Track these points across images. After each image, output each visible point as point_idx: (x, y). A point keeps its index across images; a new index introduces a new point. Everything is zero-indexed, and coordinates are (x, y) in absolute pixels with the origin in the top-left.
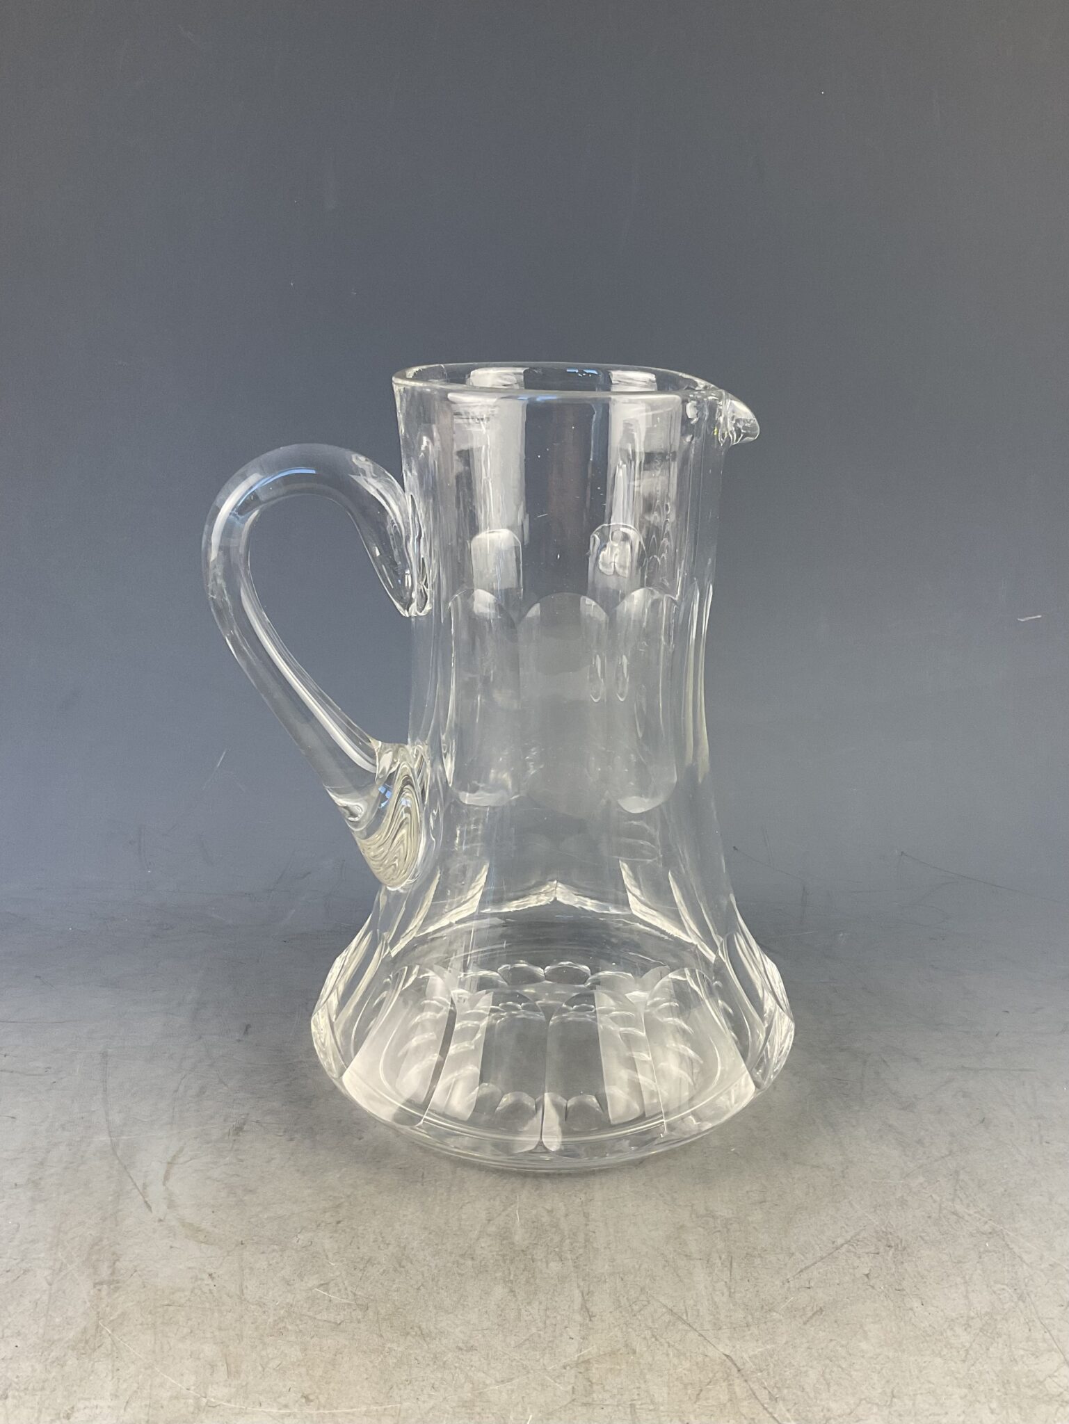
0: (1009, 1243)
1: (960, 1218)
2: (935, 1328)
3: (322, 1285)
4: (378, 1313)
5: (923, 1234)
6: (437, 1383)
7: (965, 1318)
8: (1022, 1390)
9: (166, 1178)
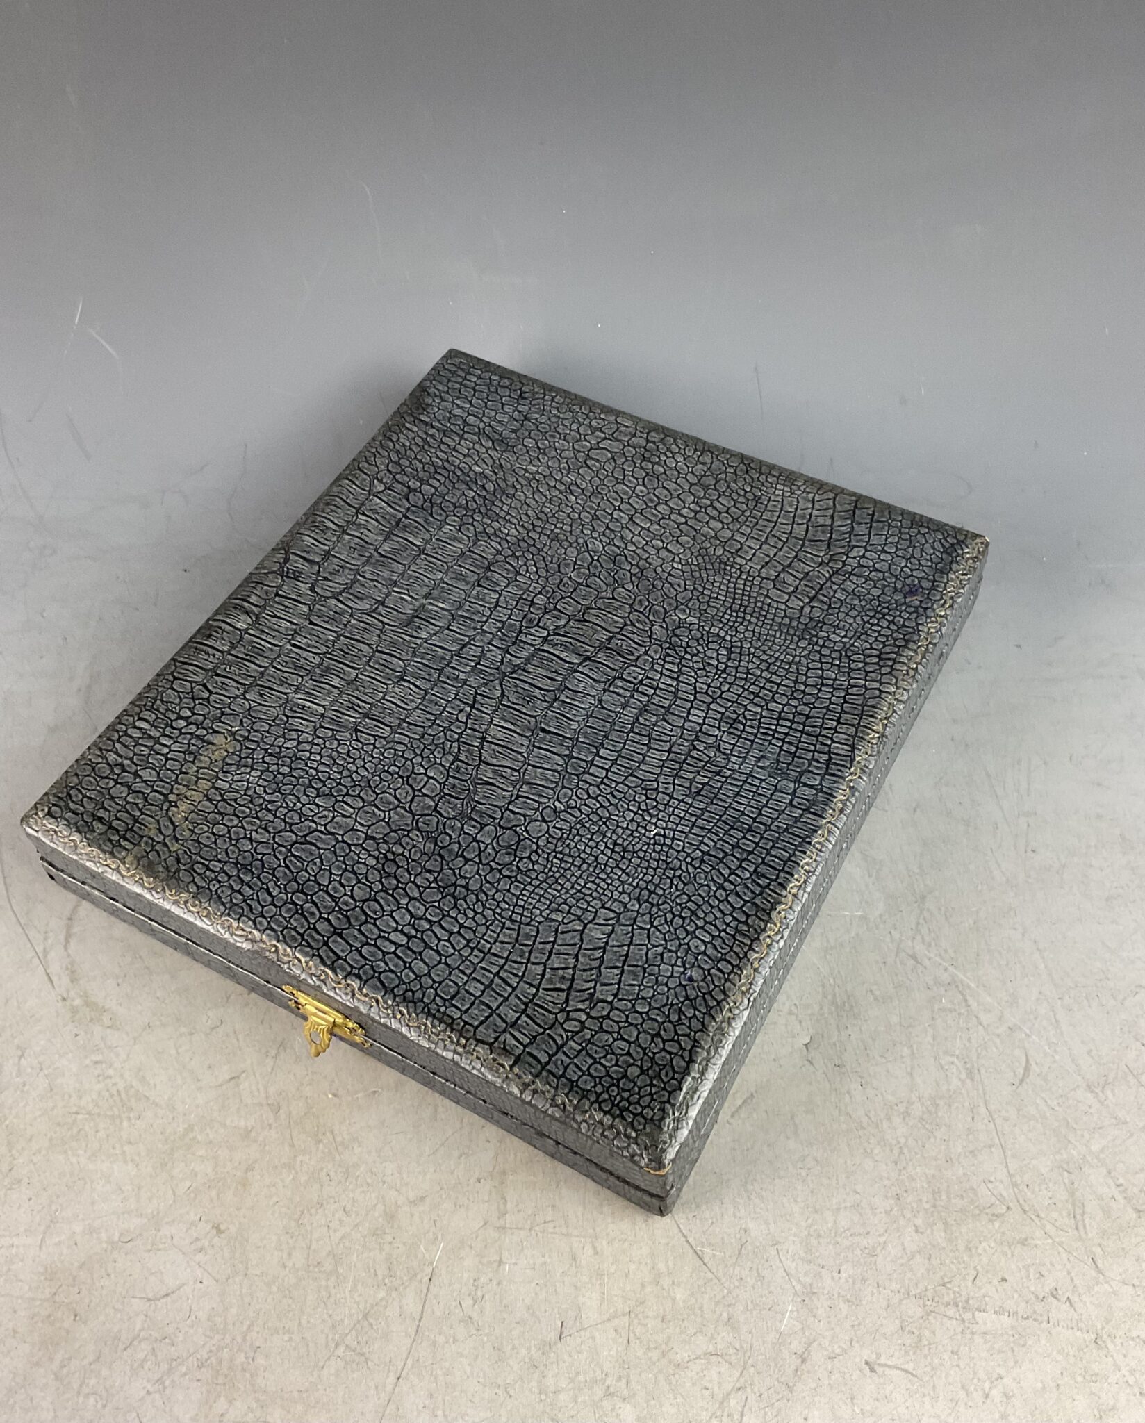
0: (968, 998)
1: (917, 962)
2: (870, 1118)
3: (232, 1078)
4: (289, 1115)
5: (874, 988)
6: (348, 1207)
7: (905, 1104)
8: (953, 1201)
9: (67, 940)
